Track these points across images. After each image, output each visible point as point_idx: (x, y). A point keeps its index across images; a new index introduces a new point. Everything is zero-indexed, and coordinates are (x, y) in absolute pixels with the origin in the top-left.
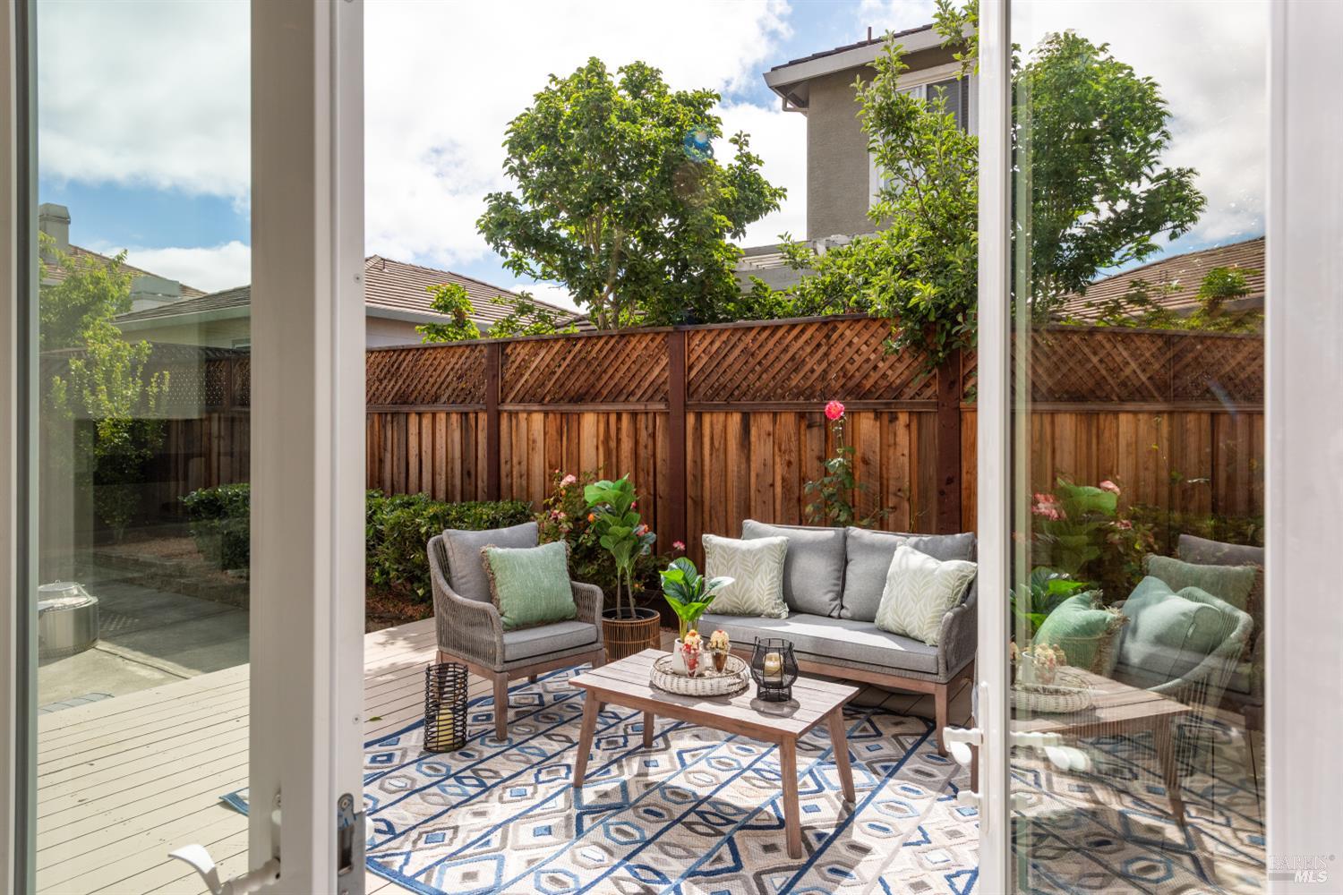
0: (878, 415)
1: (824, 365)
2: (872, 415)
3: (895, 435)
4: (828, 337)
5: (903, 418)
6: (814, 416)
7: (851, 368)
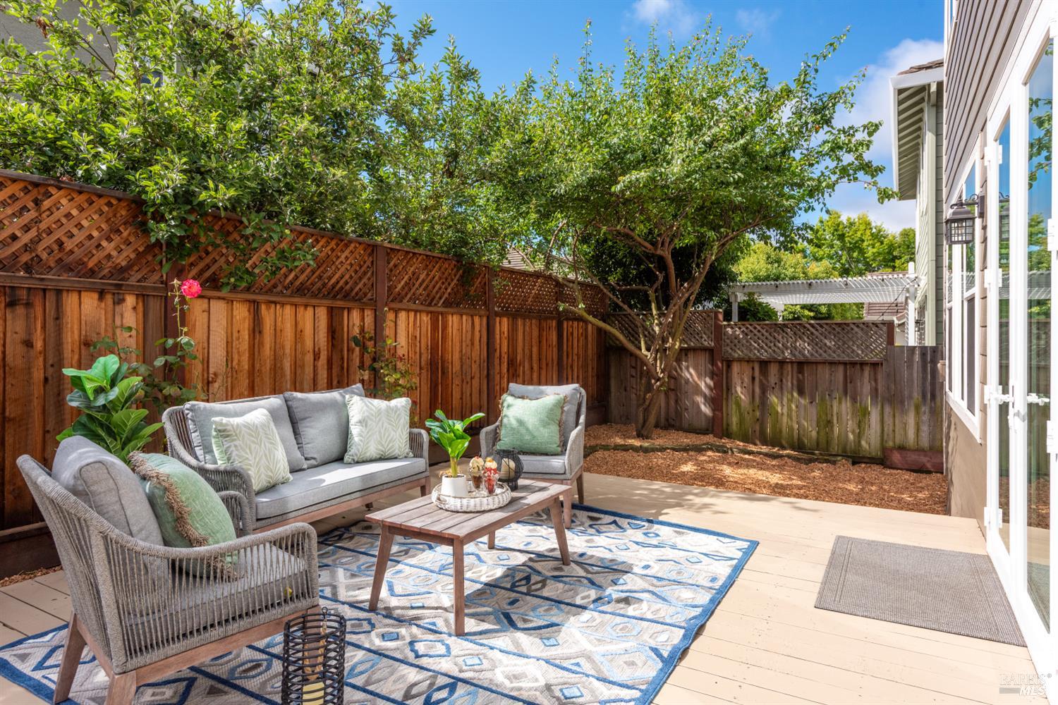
0: (102, 295)
1: (33, 233)
2: (96, 296)
3: (122, 316)
4: (37, 202)
5: (130, 300)
6: (18, 292)
7: (69, 245)
